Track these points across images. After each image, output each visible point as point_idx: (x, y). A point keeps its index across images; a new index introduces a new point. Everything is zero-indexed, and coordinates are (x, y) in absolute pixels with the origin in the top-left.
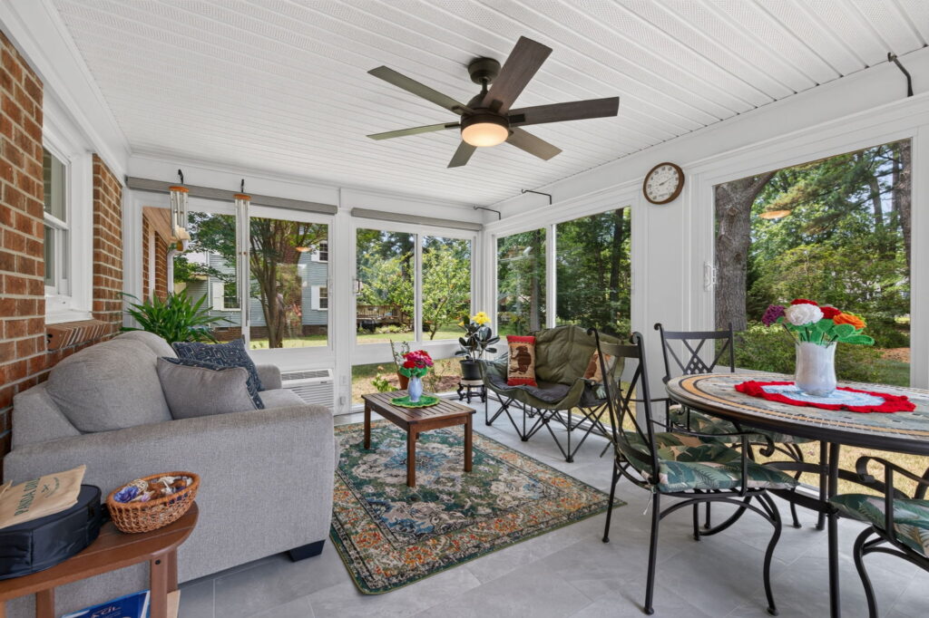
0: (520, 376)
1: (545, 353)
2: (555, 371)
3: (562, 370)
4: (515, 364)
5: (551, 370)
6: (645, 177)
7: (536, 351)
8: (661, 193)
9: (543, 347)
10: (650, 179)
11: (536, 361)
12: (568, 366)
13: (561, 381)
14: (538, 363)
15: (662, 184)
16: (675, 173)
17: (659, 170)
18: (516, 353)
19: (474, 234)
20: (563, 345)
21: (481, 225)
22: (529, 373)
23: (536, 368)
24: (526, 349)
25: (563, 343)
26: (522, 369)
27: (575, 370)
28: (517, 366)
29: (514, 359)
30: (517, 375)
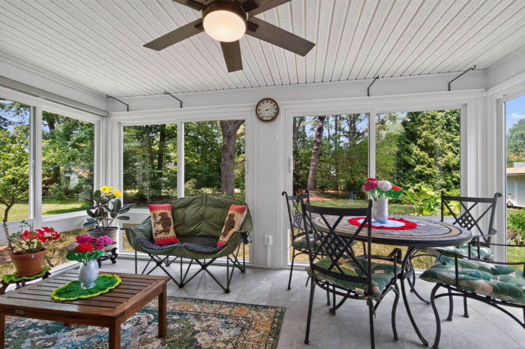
0: (166, 236)
1: (183, 216)
2: (192, 229)
3: (199, 227)
4: (160, 227)
5: (189, 228)
6: (257, 104)
7: (173, 215)
8: (265, 115)
9: (179, 211)
10: (259, 106)
11: (174, 223)
12: (204, 222)
13: (200, 234)
14: (176, 223)
15: (267, 110)
16: (274, 105)
17: (265, 102)
18: (159, 218)
19: (98, 118)
20: (199, 208)
21: (107, 112)
22: (172, 234)
23: (175, 228)
24: (167, 214)
25: (198, 207)
26: (166, 231)
27: (210, 225)
28: (162, 229)
29: (158, 223)
30: (162, 235)
